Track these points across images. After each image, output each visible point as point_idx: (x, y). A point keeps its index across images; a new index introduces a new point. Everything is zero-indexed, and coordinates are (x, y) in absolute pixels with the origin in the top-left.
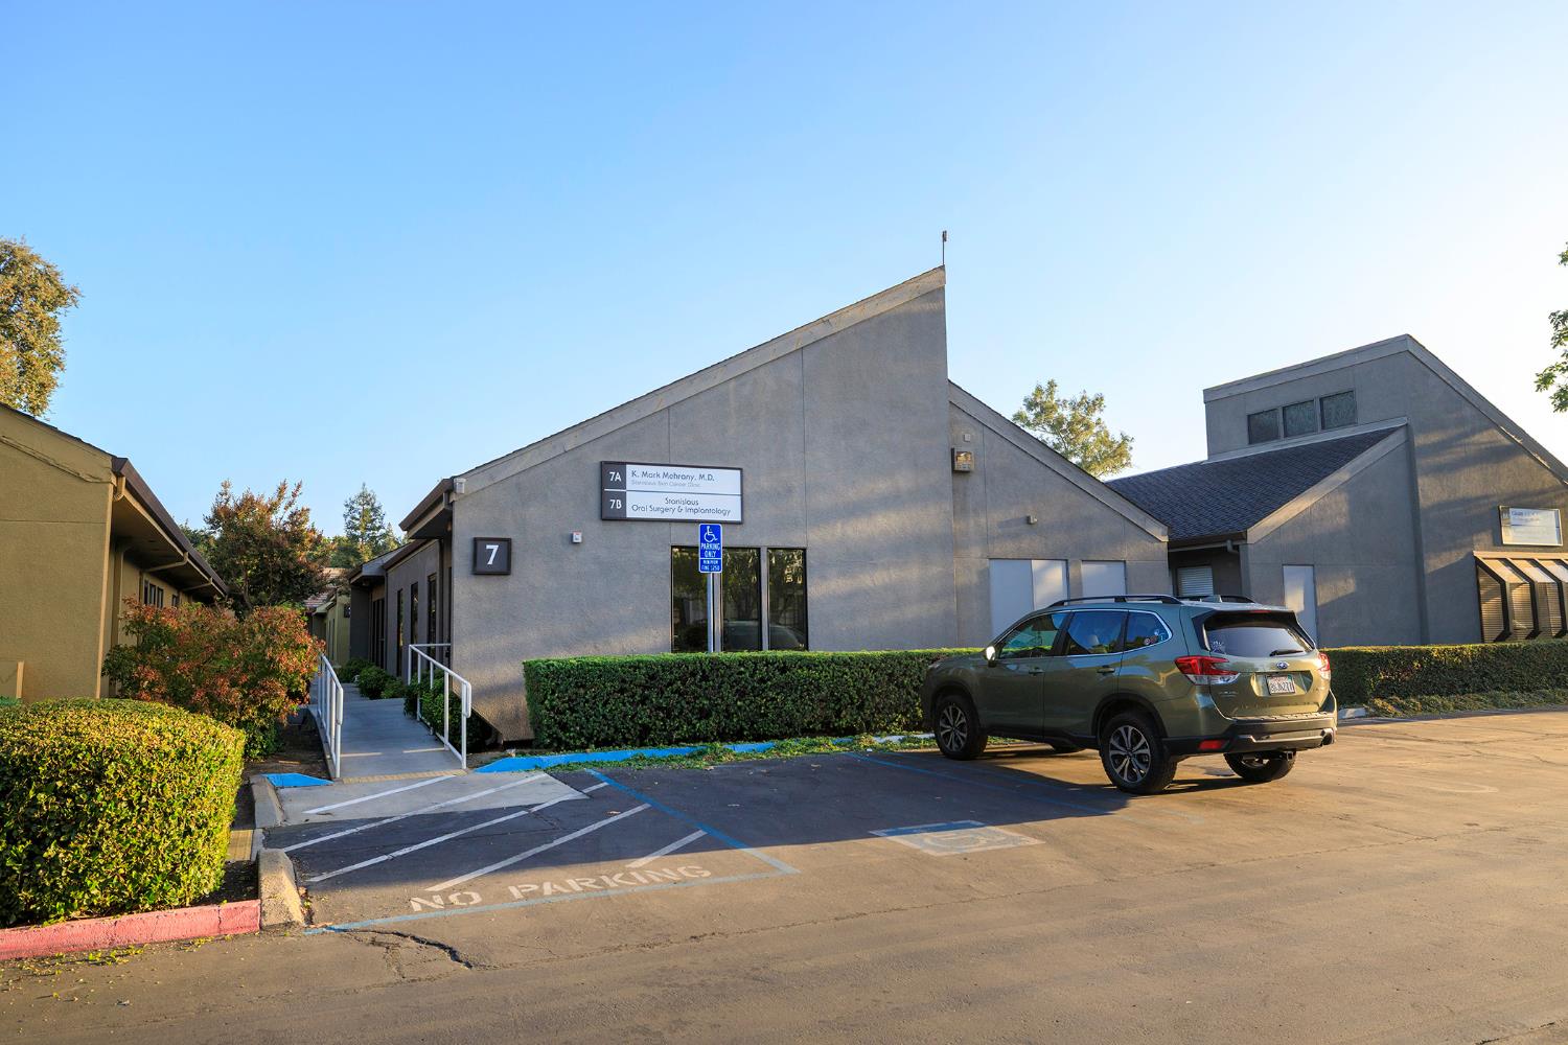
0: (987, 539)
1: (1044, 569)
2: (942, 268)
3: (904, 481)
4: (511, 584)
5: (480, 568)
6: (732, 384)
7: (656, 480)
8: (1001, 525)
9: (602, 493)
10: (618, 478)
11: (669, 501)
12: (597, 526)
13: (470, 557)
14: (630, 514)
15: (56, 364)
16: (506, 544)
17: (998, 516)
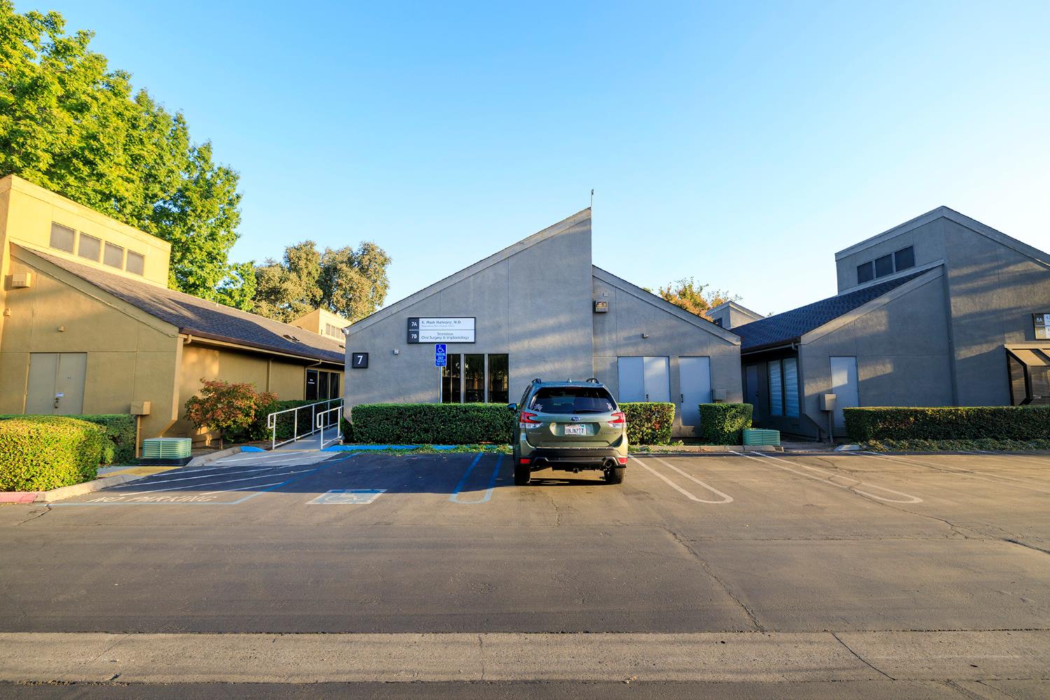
0: (616, 346)
1: (650, 362)
2: (590, 208)
3: (564, 318)
4: (368, 372)
5: (355, 365)
6: (472, 278)
7: (433, 324)
8: (626, 339)
9: (408, 331)
10: (415, 324)
11: (439, 334)
12: (406, 347)
13: (351, 361)
14: (420, 341)
15: (386, 287)
16: (366, 355)
17: (623, 334)
